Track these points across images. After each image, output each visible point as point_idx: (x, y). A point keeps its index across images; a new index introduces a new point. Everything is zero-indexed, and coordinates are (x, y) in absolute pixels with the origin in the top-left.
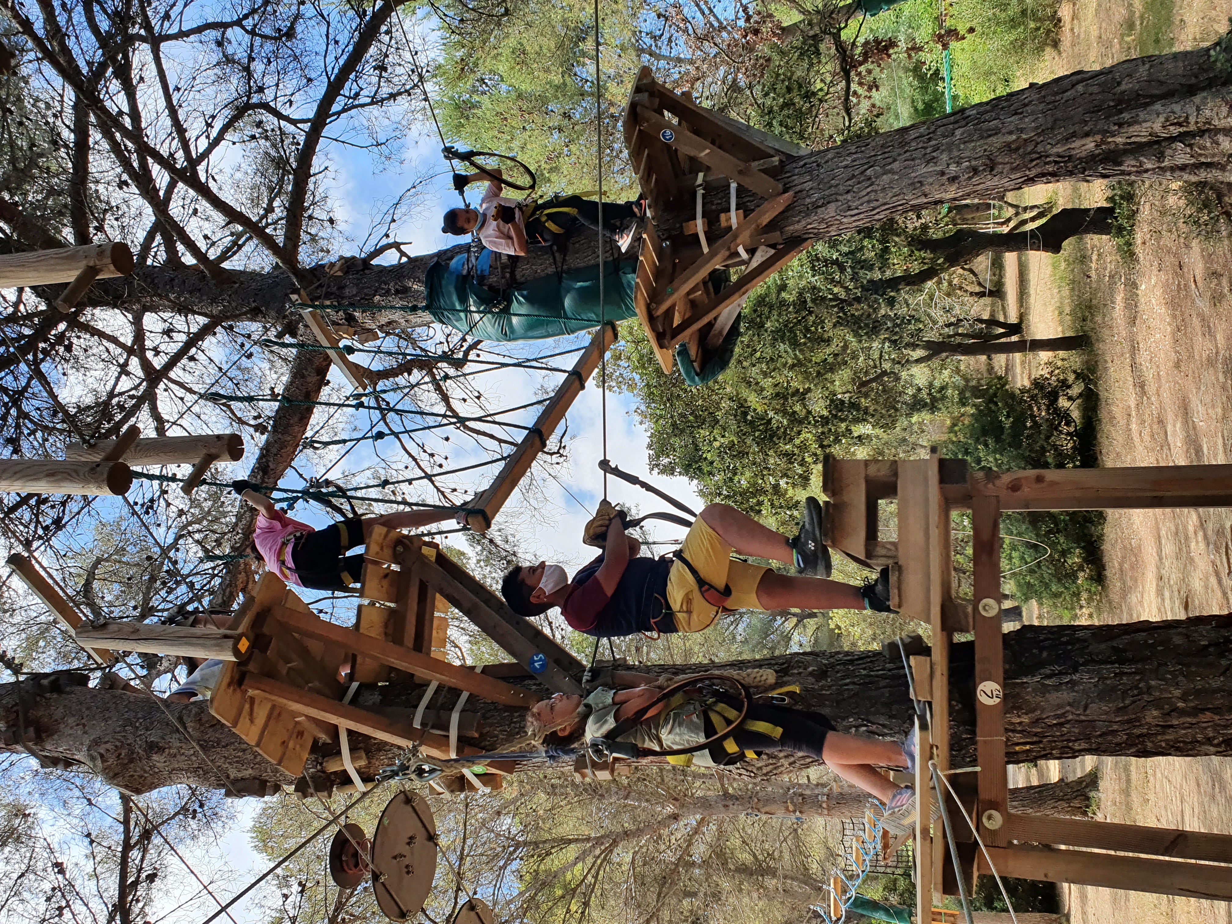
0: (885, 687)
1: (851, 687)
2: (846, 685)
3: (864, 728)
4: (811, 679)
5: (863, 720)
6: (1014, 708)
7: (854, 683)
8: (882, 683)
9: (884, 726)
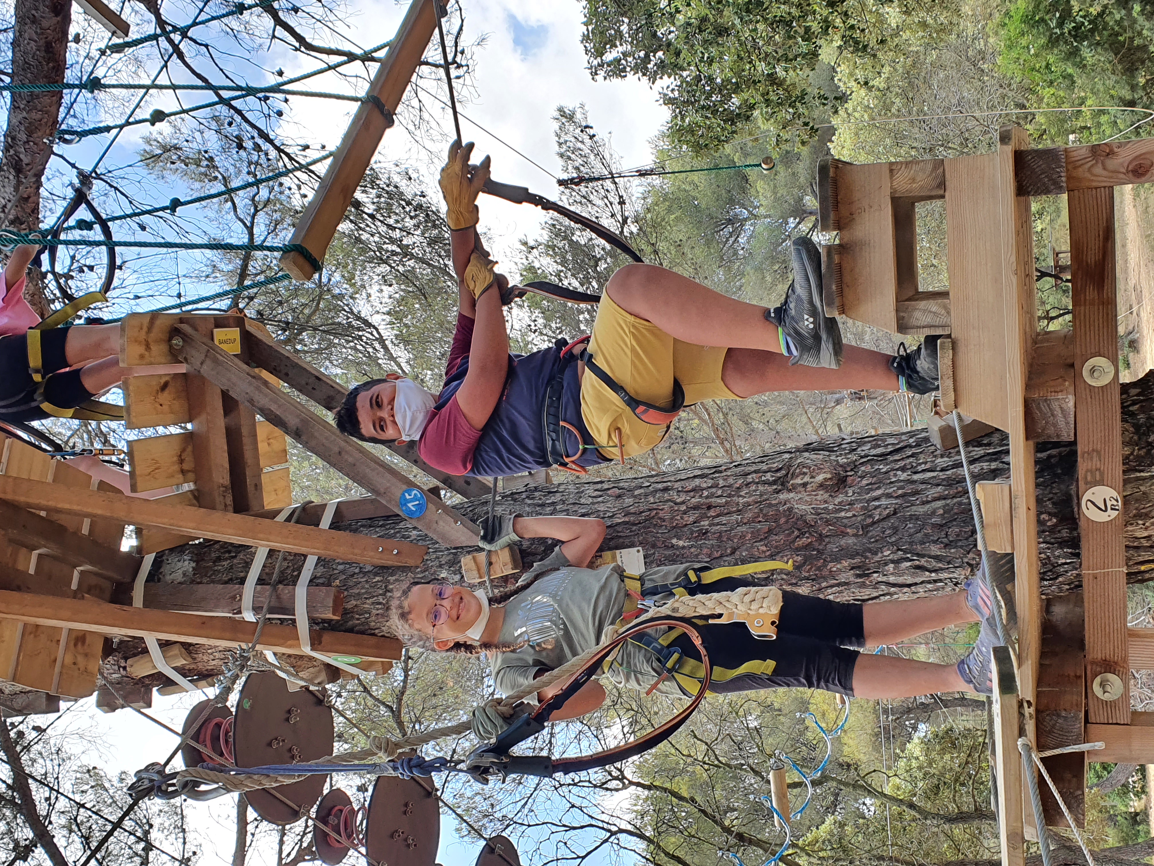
0: (935, 499)
1: (884, 502)
2: (877, 499)
3: (909, 564)
4: (822, 495)
5: (905, 551)
6: (1139, 516)
7: (889, 496)
8: (934, 492)
9: (937, 558)
